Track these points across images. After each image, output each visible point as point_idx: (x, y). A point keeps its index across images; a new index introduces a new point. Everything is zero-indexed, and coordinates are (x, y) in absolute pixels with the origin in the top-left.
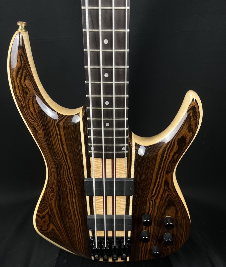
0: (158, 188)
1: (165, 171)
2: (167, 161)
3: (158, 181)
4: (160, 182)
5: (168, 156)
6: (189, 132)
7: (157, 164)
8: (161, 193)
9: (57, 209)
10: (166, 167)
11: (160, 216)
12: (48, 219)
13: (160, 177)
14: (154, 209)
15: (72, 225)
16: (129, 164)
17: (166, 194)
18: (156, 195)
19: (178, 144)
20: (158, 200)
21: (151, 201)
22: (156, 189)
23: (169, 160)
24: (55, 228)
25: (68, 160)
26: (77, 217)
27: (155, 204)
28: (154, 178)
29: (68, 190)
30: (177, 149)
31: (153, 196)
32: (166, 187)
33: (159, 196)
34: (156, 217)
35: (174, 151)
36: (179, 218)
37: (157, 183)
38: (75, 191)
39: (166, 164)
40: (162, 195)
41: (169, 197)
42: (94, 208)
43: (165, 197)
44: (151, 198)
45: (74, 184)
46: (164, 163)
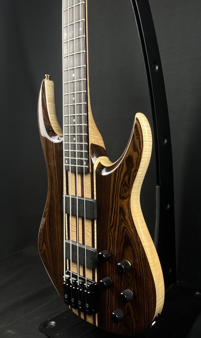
0: (115, 216)
1: (119, 195)
2: (119, 183)
3: (114, 206)
4: (116, 208)
5: (119, 176)
6: (134, 151)
7: (112, 185)
8: (118, 224)
9: (48, 226)
10: (119, 190)
11: (119, 257)
12: (43, 236)
13: (115, 202)
14: (114, 246)
15: (56, 250)
16: (92, 183)
17: (122, 226)
18: (114, 225)
19: (126, 164)
20: (116, 234)
21: (110, 233)
22: (114, 217)
23: (121, 182)
24: (46, 249)
25: (56, 174)
26: (60, 240)
27: (114, 239)
28: (111, 202)
29: (55, 206)
30: (126, 169)
31: (112, 227)
32: (122, 217)
33: (117, 227)
34: (116, 258)
35: (124, 171)
36: (137, 268)
37: (114, 209)
38: (59, 207)
39: (119, 186)
40: (119, 227)
41: (125, 232)
42: (70, 231)
43: (122, 230)
44: (111, 229)
45: (59, 200)
46: (117, 184)
